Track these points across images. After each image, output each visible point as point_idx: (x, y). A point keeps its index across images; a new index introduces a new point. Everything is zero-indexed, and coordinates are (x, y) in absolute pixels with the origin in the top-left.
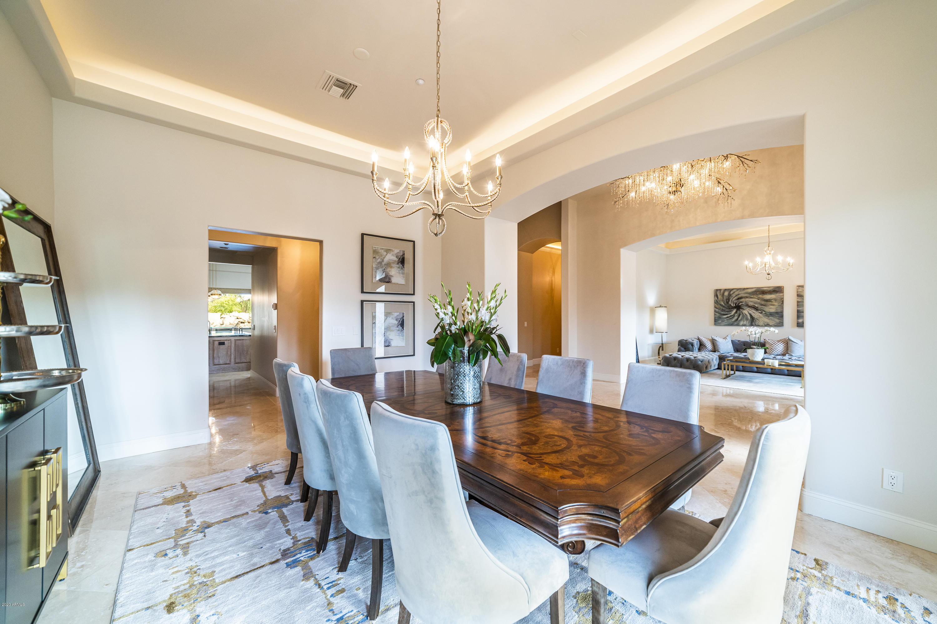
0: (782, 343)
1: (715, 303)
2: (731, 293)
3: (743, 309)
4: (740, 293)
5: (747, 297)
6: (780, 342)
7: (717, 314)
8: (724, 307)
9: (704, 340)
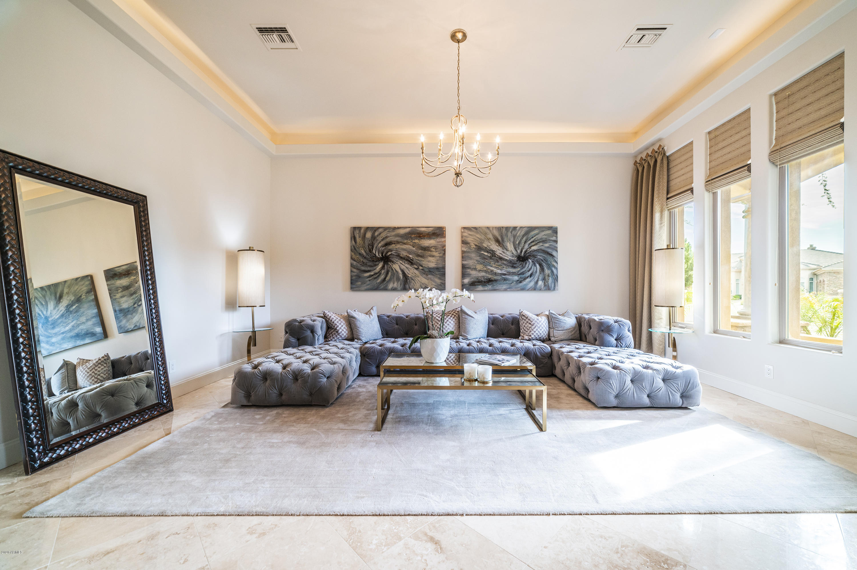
0: (452, 318)
1: (351, 250)
2: (376, 234)
3: (393, 262)
4: (388, 235)
5: (398, 242)
6: (449, 317)
7: (355, 270)
8: (365, 258)
9: (335, 319)
